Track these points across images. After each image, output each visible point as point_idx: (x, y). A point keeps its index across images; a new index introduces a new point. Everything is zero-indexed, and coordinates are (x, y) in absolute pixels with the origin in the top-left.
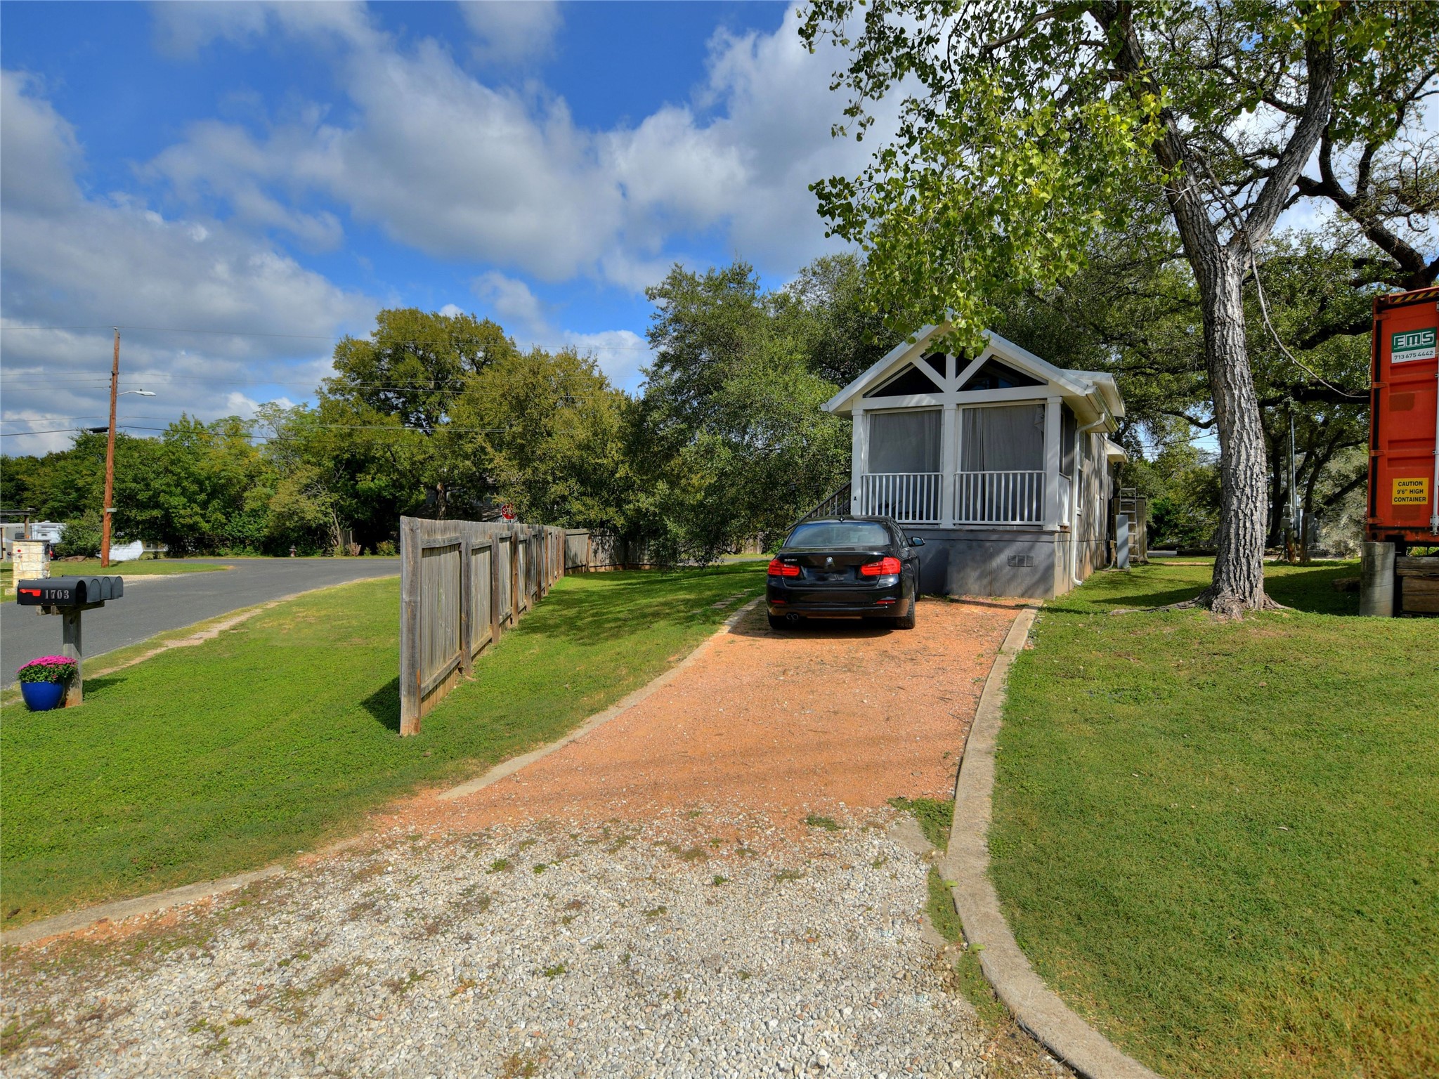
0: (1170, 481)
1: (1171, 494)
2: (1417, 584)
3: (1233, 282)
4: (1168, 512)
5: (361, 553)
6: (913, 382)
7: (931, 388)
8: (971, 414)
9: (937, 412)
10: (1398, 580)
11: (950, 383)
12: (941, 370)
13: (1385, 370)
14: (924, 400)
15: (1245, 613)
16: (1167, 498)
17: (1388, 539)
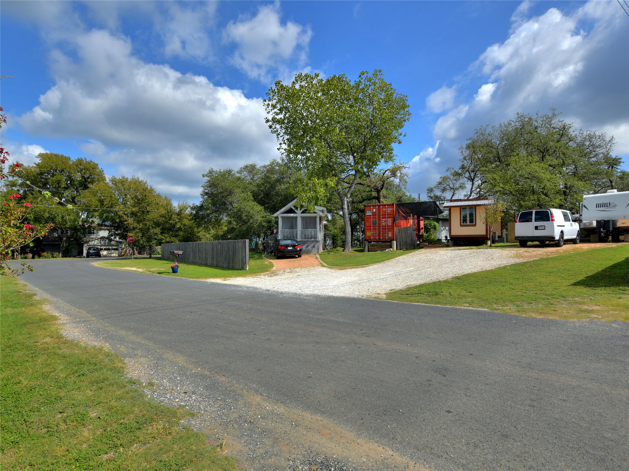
0: (335, 227)
1: (336, 231)
2: (370, 247)
3: (346, 202)
4: (335, 237)
5: (33, 258)
6: (290, 211)
7: (294, 212)
8: (303, 218)
9: (296, 218)
10: (368, 247)
11: (299, 212)
12: (297, 209)
13: (366, 216)
14: (292, 215)
15: (349, 252)
16: (335, 232)
17: (367, 241)
